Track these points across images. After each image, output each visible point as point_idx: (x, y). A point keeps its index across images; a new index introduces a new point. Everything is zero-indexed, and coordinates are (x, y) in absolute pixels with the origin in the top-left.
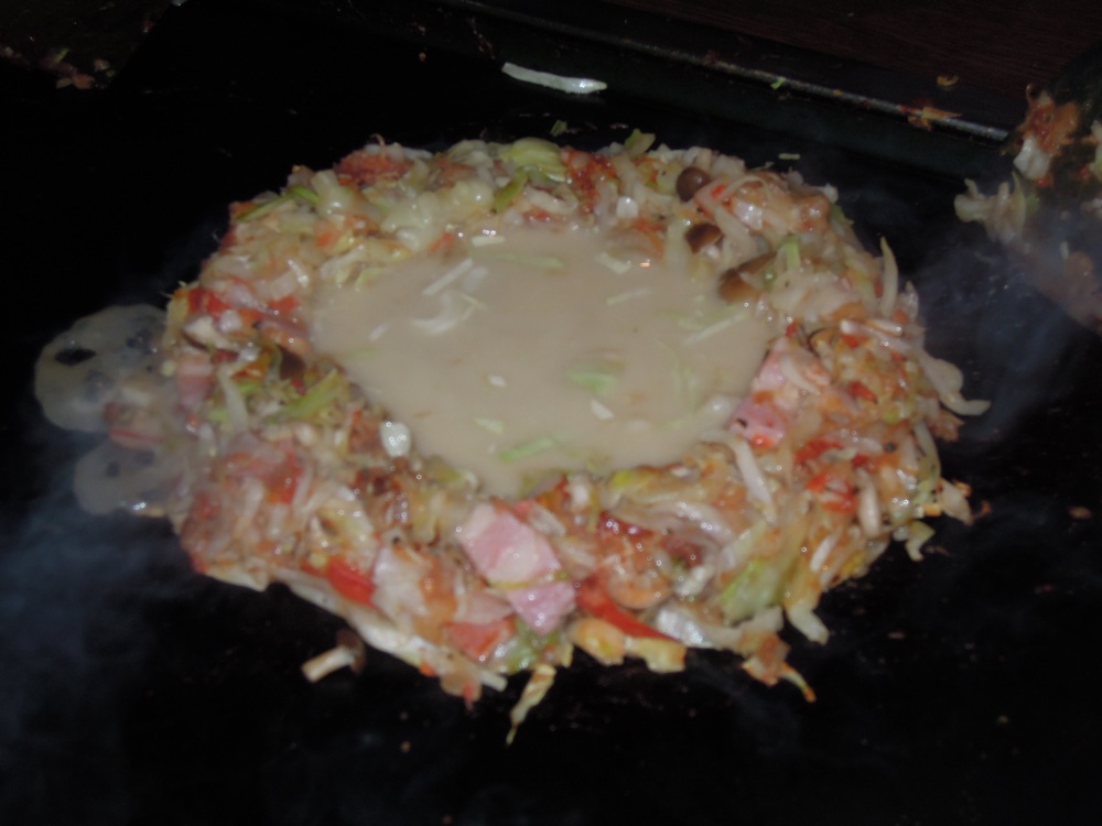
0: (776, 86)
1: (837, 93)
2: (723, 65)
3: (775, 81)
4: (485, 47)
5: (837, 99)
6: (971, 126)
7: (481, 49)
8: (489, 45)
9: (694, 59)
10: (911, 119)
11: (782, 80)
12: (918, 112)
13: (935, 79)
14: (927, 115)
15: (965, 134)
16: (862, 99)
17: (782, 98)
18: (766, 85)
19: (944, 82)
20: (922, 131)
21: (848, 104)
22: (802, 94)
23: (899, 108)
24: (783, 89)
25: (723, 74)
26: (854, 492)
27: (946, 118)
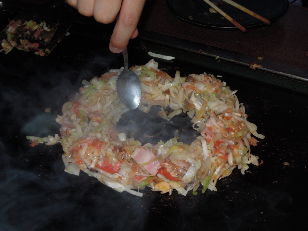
0: (216, 58)
1: (232, 60)
2: (204, 53)
3: (216, 57)
4: (144, 48)
5: (232, 62)
6: (265, 69)
7: (143, 48)
8: (145, 47)
9: (196, 52)
10: (250, 67)
11: (218, 57)
12: (252, 65)
13: (257, 57)
14: (255, 66)
15: (264, 71)
16: (238, 62)
17: (218, 61)
18: (214, 58)
19: (260, 58)
20: (253, 70)
21: (235, 63)
22: (223, 60)
23: (248, 64)
24: (218, 59)
25: (203, 55)
26: (227, 154)
27: (259, 67)
